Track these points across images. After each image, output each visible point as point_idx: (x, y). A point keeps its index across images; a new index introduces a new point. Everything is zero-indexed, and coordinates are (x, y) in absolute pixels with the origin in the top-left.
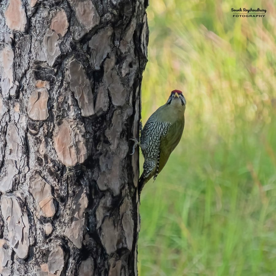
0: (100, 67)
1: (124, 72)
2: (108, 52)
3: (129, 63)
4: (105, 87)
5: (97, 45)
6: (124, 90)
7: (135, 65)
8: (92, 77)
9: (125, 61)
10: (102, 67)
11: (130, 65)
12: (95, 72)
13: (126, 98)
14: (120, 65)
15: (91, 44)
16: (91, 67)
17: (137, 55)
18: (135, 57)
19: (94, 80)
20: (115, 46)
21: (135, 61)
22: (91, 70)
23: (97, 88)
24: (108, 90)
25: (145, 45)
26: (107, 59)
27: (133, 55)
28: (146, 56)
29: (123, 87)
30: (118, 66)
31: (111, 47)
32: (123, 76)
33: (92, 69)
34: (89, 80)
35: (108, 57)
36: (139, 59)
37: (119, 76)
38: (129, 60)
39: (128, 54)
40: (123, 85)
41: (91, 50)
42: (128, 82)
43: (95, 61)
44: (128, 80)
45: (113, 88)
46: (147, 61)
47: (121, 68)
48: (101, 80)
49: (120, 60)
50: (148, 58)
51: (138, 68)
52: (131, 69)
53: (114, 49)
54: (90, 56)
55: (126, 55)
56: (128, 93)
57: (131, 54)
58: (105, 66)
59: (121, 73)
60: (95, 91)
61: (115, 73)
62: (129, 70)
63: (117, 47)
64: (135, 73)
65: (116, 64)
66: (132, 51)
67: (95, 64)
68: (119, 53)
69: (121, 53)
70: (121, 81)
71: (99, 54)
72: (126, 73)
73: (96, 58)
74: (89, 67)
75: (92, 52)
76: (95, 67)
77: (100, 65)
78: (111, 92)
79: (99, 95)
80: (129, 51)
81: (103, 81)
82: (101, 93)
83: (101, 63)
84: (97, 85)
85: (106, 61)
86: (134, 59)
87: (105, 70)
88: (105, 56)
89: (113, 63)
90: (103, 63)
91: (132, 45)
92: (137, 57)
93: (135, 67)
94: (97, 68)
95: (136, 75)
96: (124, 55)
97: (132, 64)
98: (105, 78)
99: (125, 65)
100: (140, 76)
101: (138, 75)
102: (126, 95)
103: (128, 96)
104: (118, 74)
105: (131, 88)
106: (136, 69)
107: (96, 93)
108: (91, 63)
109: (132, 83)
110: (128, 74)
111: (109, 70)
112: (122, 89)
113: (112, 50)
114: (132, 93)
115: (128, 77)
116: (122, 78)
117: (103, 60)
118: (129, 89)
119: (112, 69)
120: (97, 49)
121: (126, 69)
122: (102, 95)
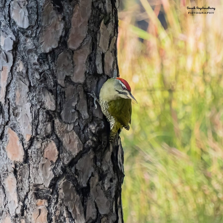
0: (87, 184)
1: (106, 187)
2: (92, 172)
3: (110, 179)
4: (92, 200)
5: (83, 166)
6: (108, 201)
7: (115, 180)
8: (81, 193)
9: (106, 177)
10: (88, 184)
11: (111, 181)
12: (83, 189)
13: (110, 207)
14: (103, 181)
15: (78, 166)
16: (79, 185)
17: (116, 171)
18: (114, 174)
19: (83, 195)
20: (97, 166)
21: (115, 176)
22: (79, 187)
23: (86, 202)
24: (95, 202)
25: (121, 163)
26: (92, 177)
27: (112, 172)
28: (123, 172)
29: (106, 199)
30: (101, 182)
31: (94, 167)
32: (106, 190)
33: (81, 187)
34: (79, 195)
35: (93, 175)
36: (117, 175)
37: (103, 190)
38: (109, 176)
39: (109, 171)
40: (107, 197)
41: (78, 172)
42: (111, 194)
43: (82, 180)
44: (111, 192)
45: (98, 200)
46: (124, 176)
47: (104, 183)
48: (89, 195)
49: (102, 177)
50: (125, 174)
51: (117, 182)
52: (112, 183)
53: (96, 168)
54: (78, 176)
55: (107, 172)
56: (111, 203)
57: (111, 172)
58: (91, 183)
59: (104, 187)
60: (85, 204)
61: (99, 187)
62: (111, 185)
63: (99, 167)
64: (116, 187)
65: (100, 180)
66: (111, 169)
67: (83, 183)
68: (101, 172)
69: (103, 172)
70: (105, 194)
71: (85, 174)
72: (108, 187)
73: (82, 177)
74: (78, 185)
75: (79, 173)
76: (82, 185)
77: (87, 183)
78: (98, 204)
79: (88, 207)
80: (109, 169)
81: (90, 195)
82: (90, 205)
83: (87, 180)
84: (85, 199)
85: (91, 179)
86: (114, 175)
87: (91, 186)
88: (90, 175)
89: (97, 180)
90: (89, 181)
91: (111, 164)
92: (116, 174)
93: (115, 182)
94: (85, 185)
95: (116, 188)
96: (105, 173)
97: (112, 179)
98: (91, 193)
99: (106, 181)
100: (119, 188)
101: (118, 188)
102: (110, 205)
103: (112, 205)
104: (102, 189)
105: (113, 199)
106: (116, 183)
107: (85, 205)
108: (79, 182)
109: (113, 194)
110: (109, 188)
111: (94, 186)
112: (106, 200)
113: (95, 169)
114: (114, 202)
115: (110, 190)
116: (106, 191)
117: (88, 179)
118: (112, 200)
119: (97, 185)
120: (83, 170)
121: (108, 183)
122: (91, 207)
